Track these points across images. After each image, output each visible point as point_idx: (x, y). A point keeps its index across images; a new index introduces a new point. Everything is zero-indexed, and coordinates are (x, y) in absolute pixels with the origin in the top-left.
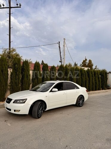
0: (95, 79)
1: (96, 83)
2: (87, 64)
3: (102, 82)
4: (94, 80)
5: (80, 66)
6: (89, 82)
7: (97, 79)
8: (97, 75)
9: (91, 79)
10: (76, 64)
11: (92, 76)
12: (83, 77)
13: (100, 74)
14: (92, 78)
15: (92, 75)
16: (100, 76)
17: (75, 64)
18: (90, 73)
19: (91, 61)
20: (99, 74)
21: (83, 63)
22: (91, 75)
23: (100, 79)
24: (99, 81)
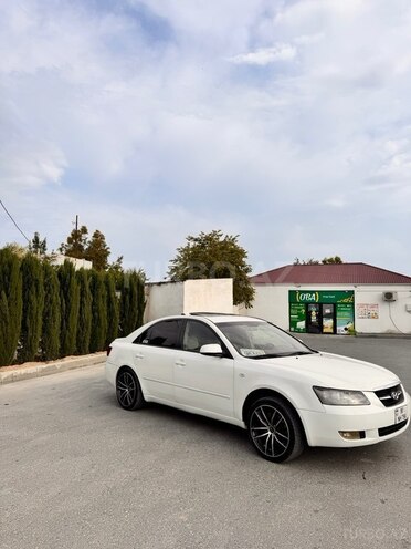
0: (93, 304)
1: (97, 321)
2: (86, 247)
3: (122, 316)
4: (88, 309)
5: (61, 250)
6: (66, 318)
7: (103, 306)
8: (103, 291)
9: (75, 306)
10: (41, 240)
11: (82, 294)
12: (33, 297)
13: (118, 289)
14: (81, 302)
15: (83, 286)
16: (119, 294)
17: (36, 240)
18: (74, 281)
19: (103, 237)
20: (113, 285)
21: (70, 240)
22: (75, 287)
23: (116, 307)
24: (111, 314)
